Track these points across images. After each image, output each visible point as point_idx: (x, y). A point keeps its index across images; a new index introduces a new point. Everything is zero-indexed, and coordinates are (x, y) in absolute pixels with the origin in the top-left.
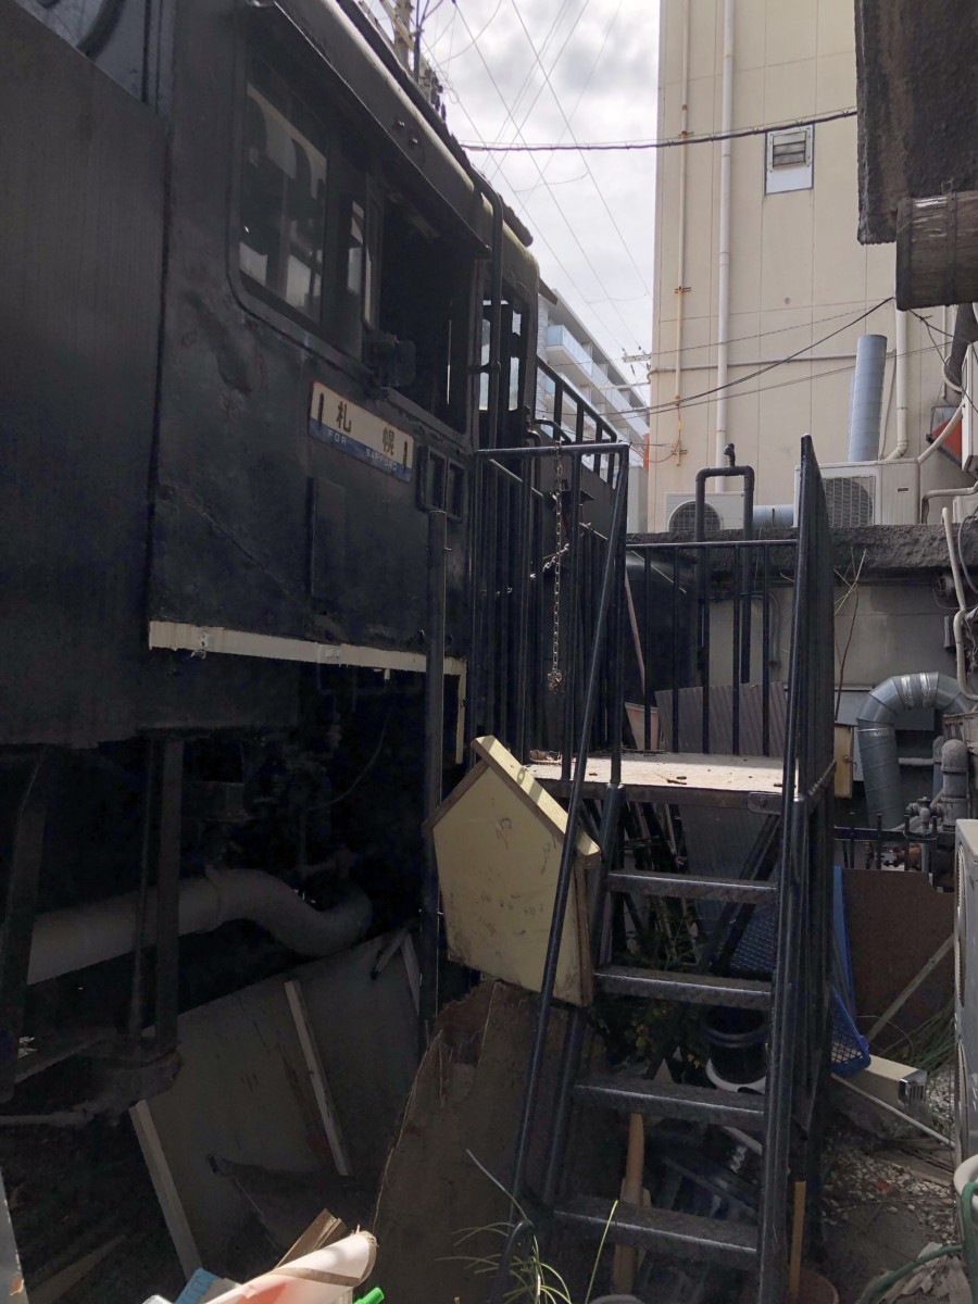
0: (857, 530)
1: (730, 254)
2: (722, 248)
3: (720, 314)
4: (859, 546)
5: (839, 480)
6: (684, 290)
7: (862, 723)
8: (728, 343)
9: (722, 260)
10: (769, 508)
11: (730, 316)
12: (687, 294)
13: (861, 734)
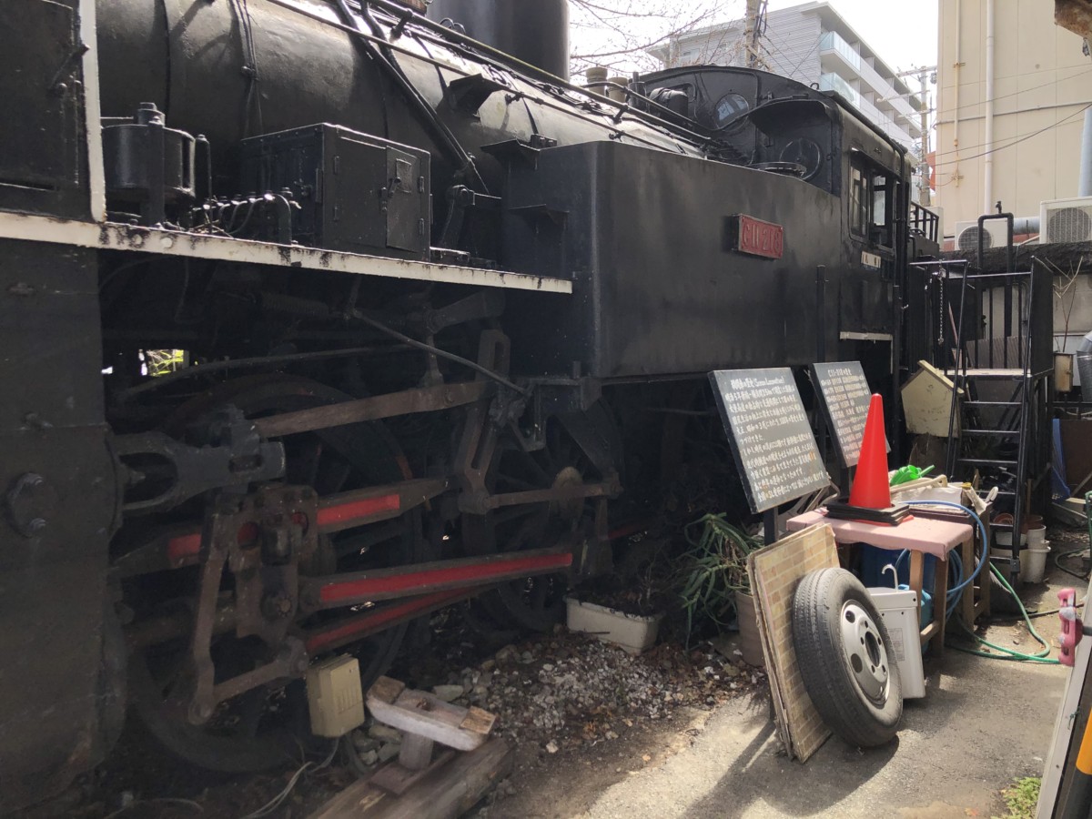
0: (1078, 244)
1: (995, 38)
2: (989, 32)
3: (987, 79)
4: (1079, 254)
5: (1069, 209)
6: (960, 65)
7: (1079, 353)
8: (993, 101)
9: (988, 42)
10: (1024, 219)
11: (994, 80)
12: (962, 68)
13: (1079, 360)
